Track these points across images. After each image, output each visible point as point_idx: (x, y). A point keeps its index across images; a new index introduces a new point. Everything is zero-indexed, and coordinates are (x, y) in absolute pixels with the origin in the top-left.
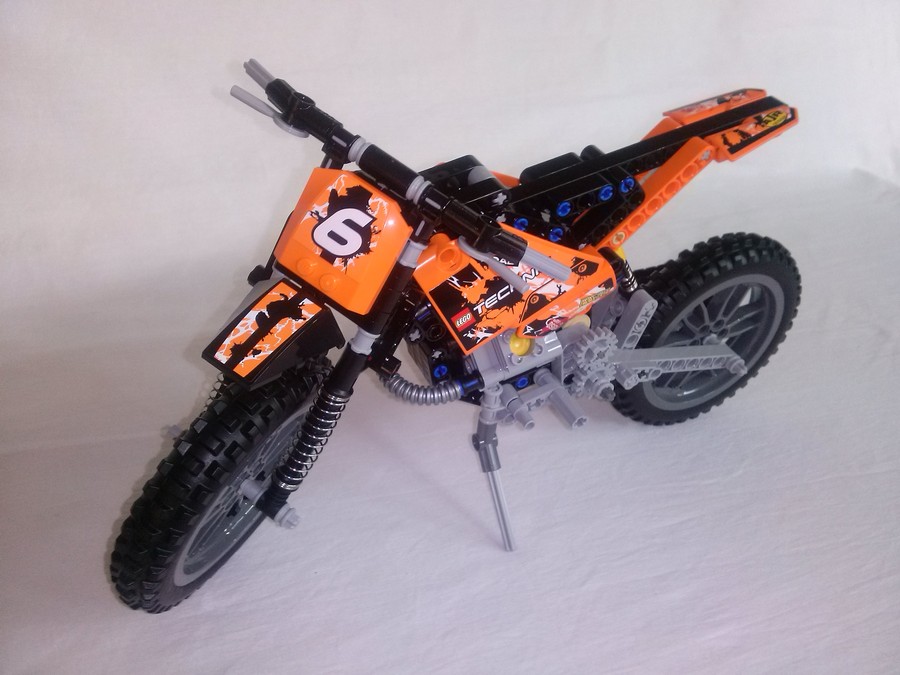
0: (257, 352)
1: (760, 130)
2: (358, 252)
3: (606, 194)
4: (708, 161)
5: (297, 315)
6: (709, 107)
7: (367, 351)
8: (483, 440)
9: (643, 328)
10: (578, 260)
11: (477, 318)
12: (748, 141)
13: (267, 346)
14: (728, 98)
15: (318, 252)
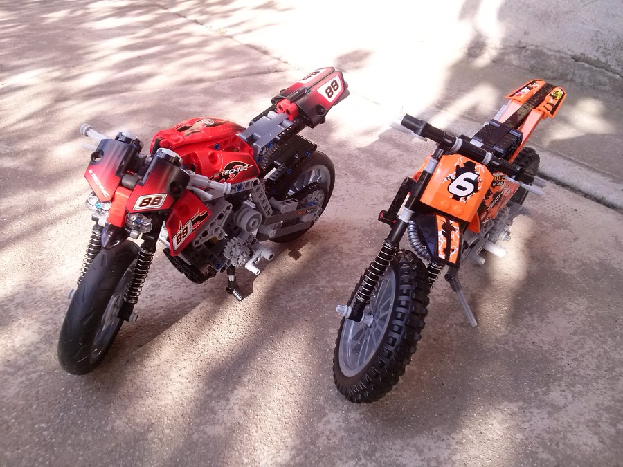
0: (453, 250)
2: (472, 193)
5: (454, 229)
13: (455, 247)
15: (451, 196)
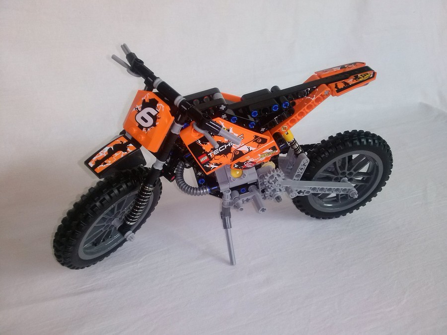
0: (105, 164)
1: (355, 82)
2: (151, 126)
3: (275, 108)
4: (328, 95)
5: (125, 150)
6: (335, 70)
7: (161, 169)
8: (225, 214)
9: (303, 171)
10: (256, 137)
11: (210, 159)
12: (348, 87)
13: (110, 162)
14: (346, 66)
15: (137, 125)
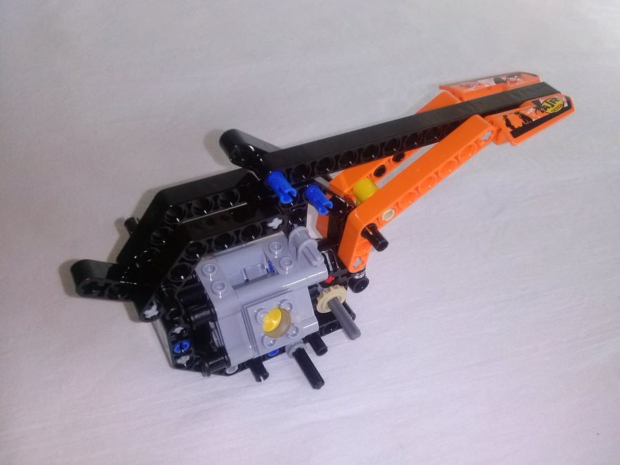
1: (541, 114)
4: (487, 142)
6: (487, 86)
14: (504, 79)
